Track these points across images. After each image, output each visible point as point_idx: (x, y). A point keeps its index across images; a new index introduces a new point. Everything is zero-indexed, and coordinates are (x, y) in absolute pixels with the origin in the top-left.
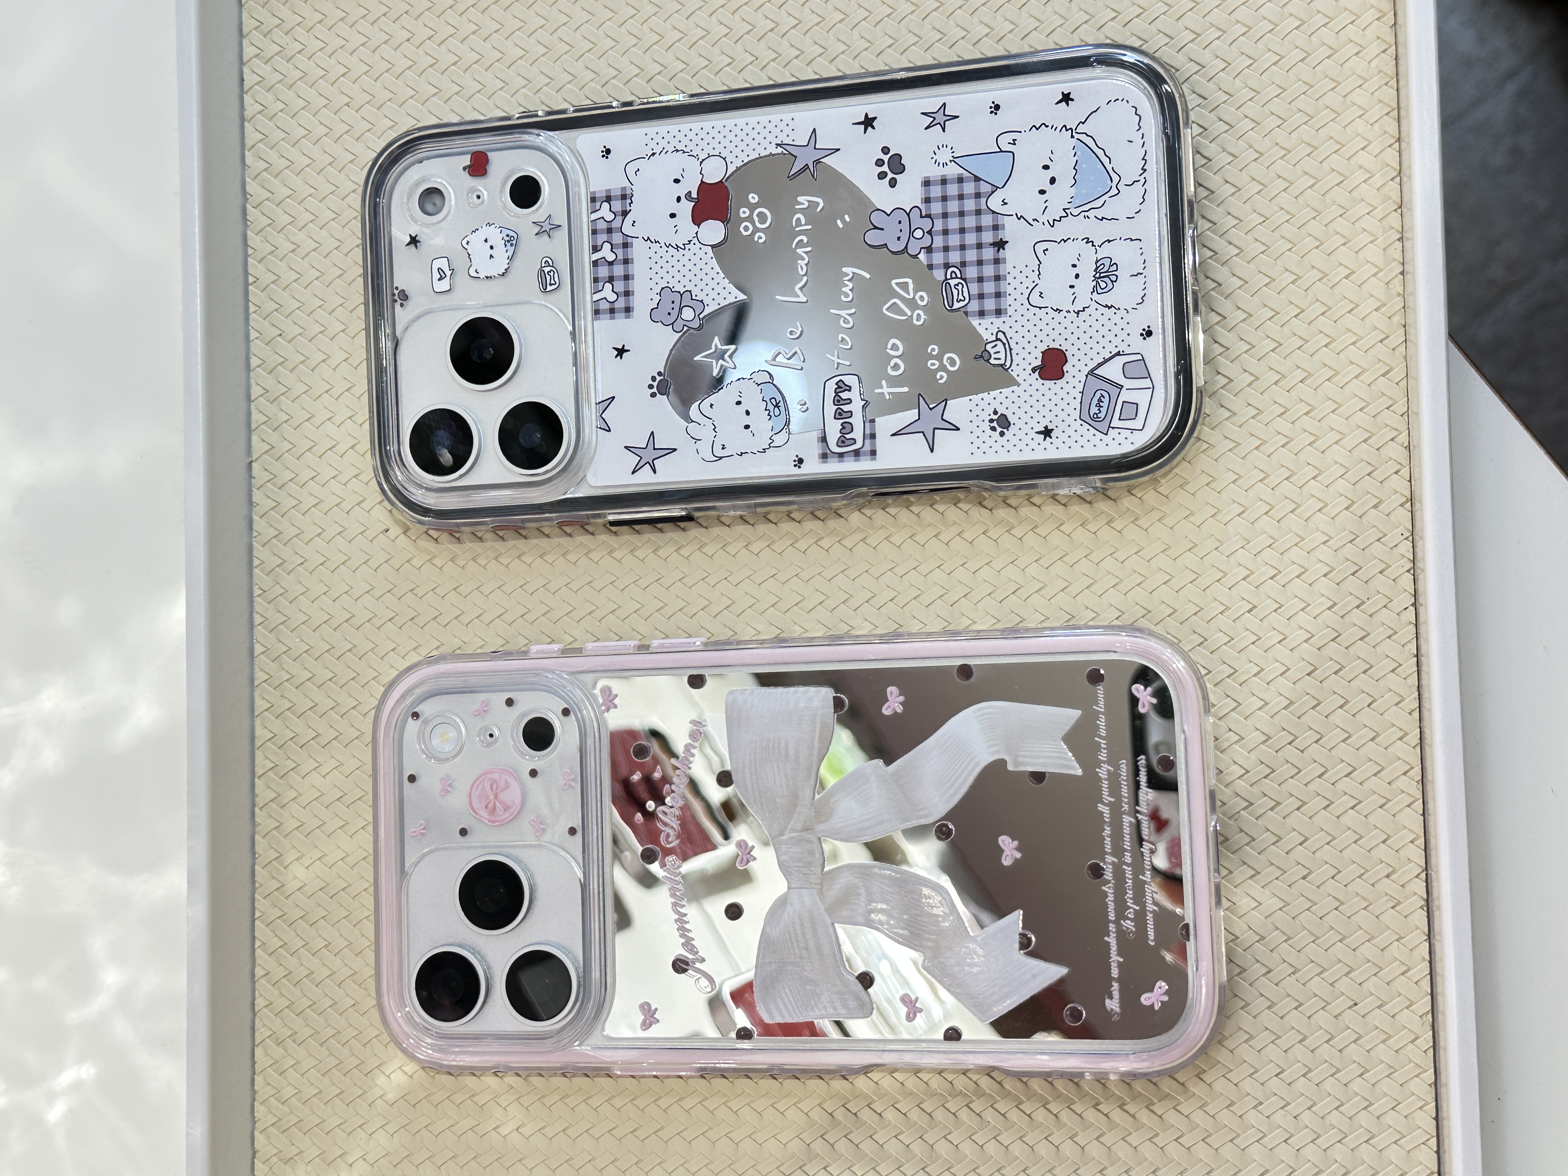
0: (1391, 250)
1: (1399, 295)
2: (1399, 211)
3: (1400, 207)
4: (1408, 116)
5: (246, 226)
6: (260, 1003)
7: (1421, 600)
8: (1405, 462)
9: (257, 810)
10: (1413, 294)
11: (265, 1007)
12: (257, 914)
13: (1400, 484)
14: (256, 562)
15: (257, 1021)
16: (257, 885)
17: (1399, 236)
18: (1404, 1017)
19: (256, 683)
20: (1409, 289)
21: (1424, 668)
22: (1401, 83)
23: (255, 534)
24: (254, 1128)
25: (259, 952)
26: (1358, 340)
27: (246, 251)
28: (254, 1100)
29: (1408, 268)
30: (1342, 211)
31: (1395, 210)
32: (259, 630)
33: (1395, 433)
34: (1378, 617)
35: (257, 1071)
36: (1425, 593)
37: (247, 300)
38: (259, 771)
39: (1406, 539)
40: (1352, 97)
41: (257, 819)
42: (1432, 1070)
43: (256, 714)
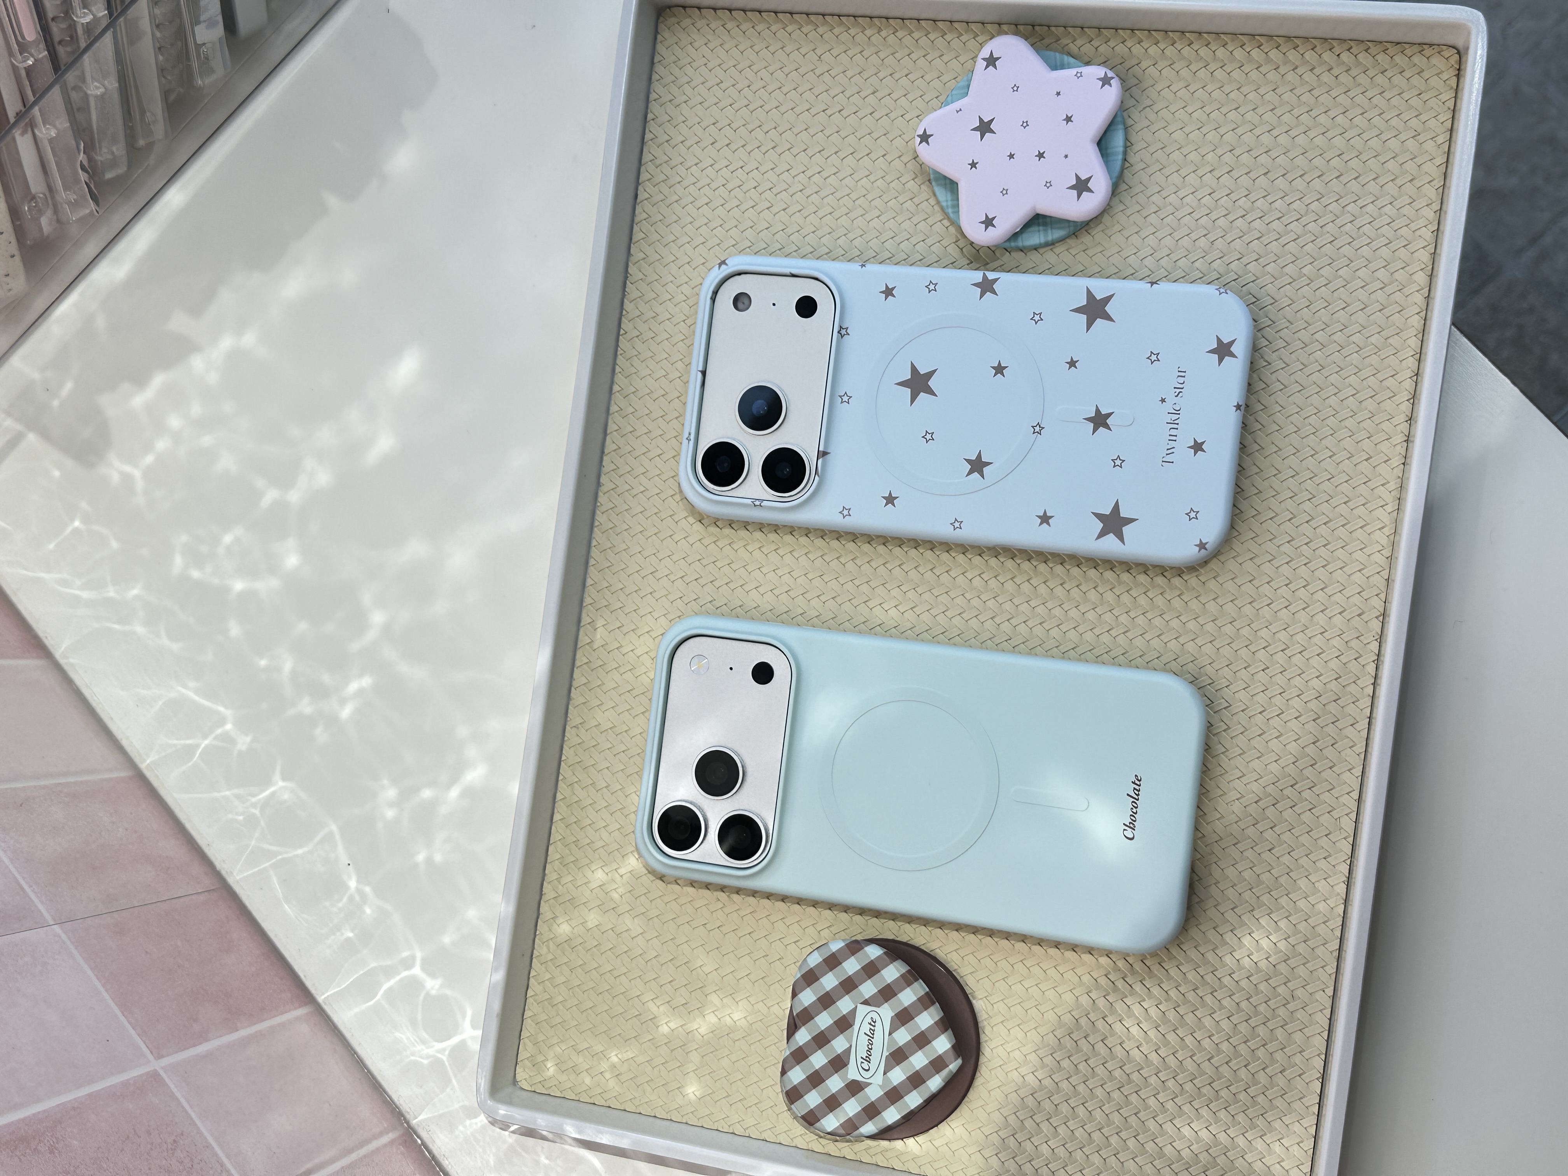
0: (1398, 447)
1: (1399, 477)
2: (1409, 422)
3: (1410, 419)
4: (1425, 360)
5: (624, 296)
6: (557, 817)
7: (1378, 681)
8: (1384, 590)
9: (573, 689)
10: (1408, 479)
11: (560, 820)
12: (563, 758)
13: (1378, 604)
14: (597, 523)
15: (553, 828)
16: (566, 738)
17: (1406, 439)
18: (1320, 951)
19: (584, 604)
20: (1406, 475)
21: (1373, 727)
22: (1425, 338)
23: (599, 504)
24: (541, 899)
25: (560, 783)
26: (1367, 503)
27: (622, 312)
28: (543, 880)
29: (1408, 461)
30: (1370, 415)
31: (1406, 421)
32: (592, 571)
33: (1380, 569)
34: (1348, 689)
35: (548, 861)
36: (1381, 677)
37: (617, 345)
38: (578, 663)
39: (1376, 640)
40: (1390, 341)
41: (572, 695)
42: (1333, 988)
43: (582, 625)
